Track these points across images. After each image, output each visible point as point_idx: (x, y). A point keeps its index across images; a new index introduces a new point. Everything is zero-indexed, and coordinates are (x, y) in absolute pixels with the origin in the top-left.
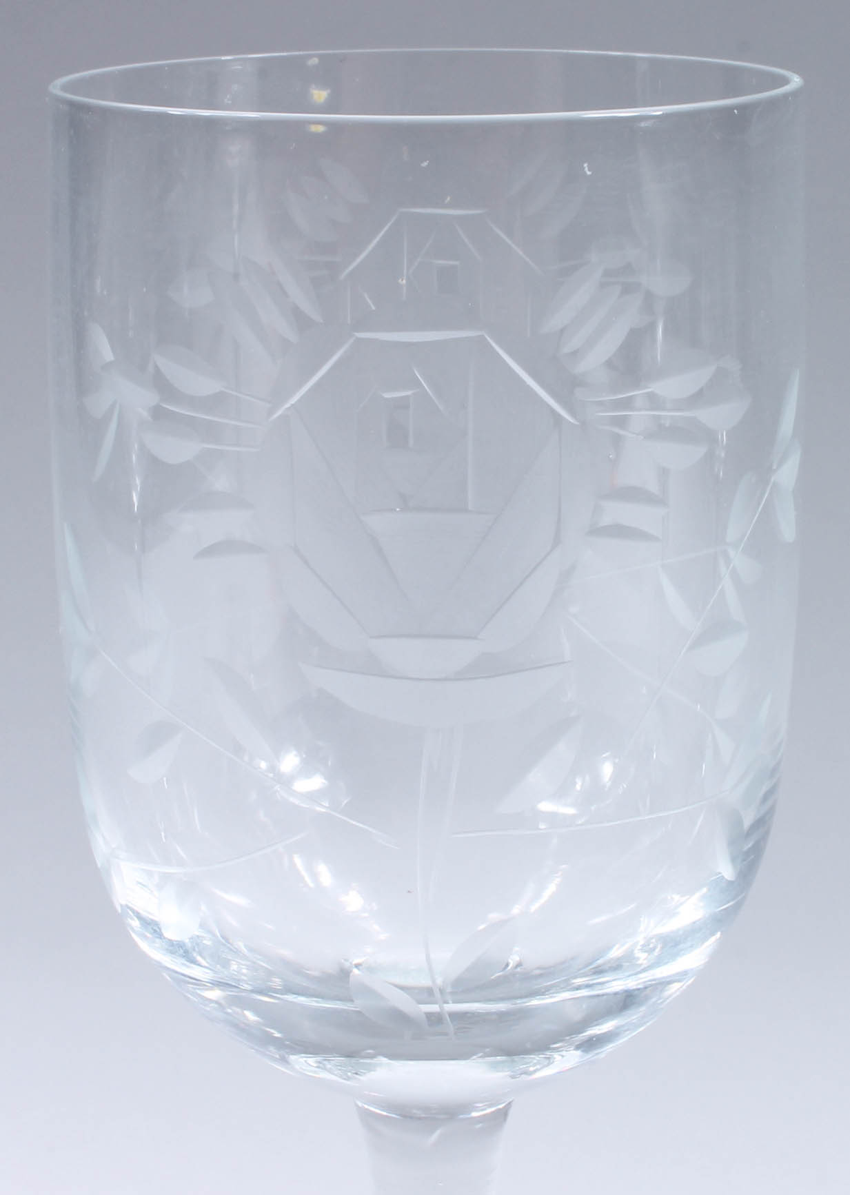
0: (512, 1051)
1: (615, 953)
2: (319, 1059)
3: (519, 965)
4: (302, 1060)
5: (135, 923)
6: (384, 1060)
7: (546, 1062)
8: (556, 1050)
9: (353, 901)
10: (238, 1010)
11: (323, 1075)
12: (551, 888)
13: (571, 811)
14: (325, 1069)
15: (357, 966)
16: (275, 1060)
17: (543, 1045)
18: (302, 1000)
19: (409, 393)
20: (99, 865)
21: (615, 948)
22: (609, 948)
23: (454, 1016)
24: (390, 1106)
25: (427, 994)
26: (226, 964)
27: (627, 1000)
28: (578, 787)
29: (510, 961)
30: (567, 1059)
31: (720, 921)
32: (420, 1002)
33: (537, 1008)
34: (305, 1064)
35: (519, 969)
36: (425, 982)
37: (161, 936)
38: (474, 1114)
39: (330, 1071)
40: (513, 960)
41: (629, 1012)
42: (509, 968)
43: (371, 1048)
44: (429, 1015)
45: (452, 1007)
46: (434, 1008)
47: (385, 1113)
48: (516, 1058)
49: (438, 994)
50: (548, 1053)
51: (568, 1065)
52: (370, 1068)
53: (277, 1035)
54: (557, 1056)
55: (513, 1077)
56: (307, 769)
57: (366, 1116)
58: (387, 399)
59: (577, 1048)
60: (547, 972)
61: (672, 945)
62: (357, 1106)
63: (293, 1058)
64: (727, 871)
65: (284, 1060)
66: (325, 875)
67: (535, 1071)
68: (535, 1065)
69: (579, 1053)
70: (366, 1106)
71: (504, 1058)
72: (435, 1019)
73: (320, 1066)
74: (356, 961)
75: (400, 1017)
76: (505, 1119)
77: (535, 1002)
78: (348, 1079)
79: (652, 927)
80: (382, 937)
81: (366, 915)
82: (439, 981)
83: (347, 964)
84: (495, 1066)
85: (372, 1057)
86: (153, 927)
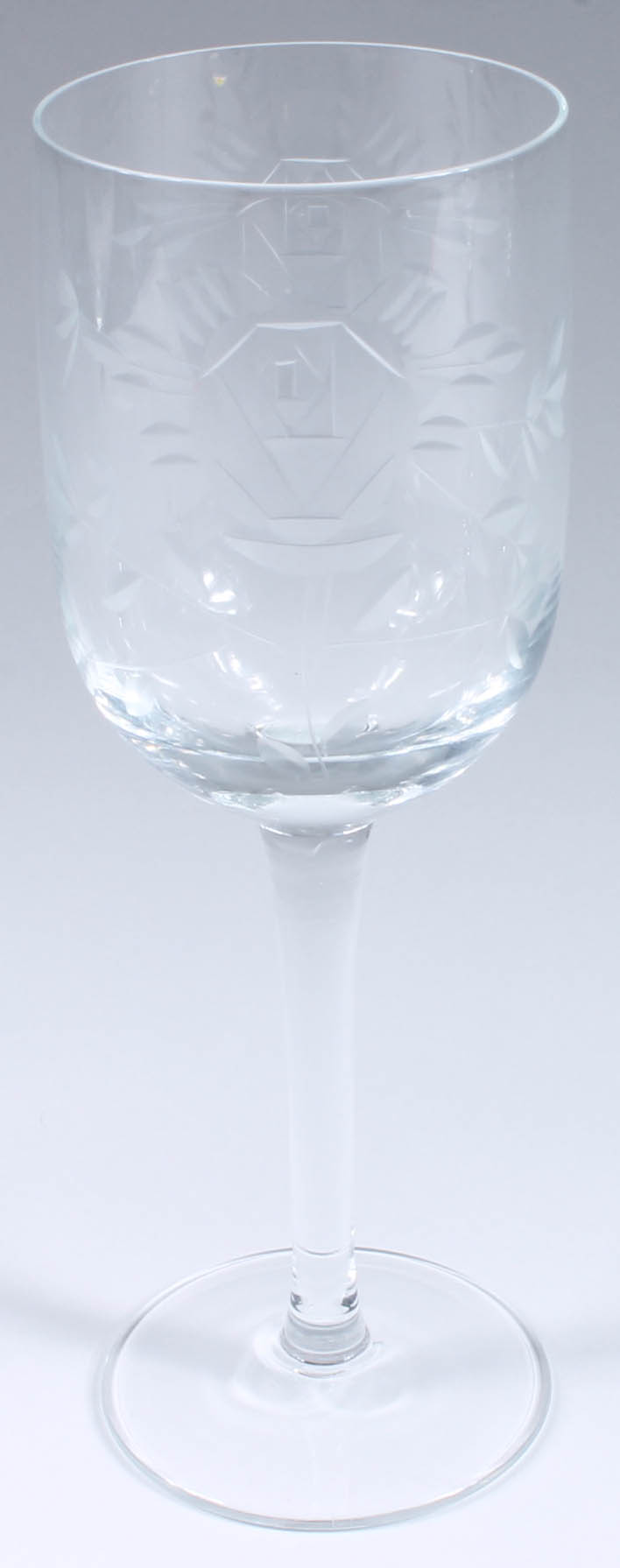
0: (373, 787)
1: (446, 717)
2: (232, 794)
3: (376, 727)
4: (221, 795)
5: (105, 701)
6: (281, 795)
7: (397, 794)
8: (404, 785)
9: (257, 684)
10: (174, 761)
11: (236, 805)
12: (399, 671)
13: (413, 614)
14: (236, 801)
15: (260, 730)
16: (200, 794)
17: (394, 783)
18: (219, 754)
19: (293, 362)
20: (77, 661)
21: (446, 714)
22: (440, 715)
23: (330, 765)
24: (282, 827)
25: (310, 750)
26: (163, 728)
27: (452, 751)
28: (417, 599)
29: (370, 724)
30: (412, 791)
31: (517, 693)
32: (306, 756)
33: (389, 757)
34: (224, 798)
35: (376, 731)
36: (307, 741)
37: (125, 712)
38: (345, 833)
39: (241, 803)
40: (372, 724)
41: (453, 759)
42: (369, 730)
43: (270, 787)
44: (311, 764)
45: (326, 759)
46: (315, 760)
47: (281, 833)
48: (375, 792)
49: (317, 751)
50: (398, 789)
51: (414, 795)
52: (269, 801)
53: (202, 777)
54: (404, 790)
55: (373, 805)
56: (220, 586)
57: (268, 836)
58: (279, 367)
59: (419, 783)
60: (396, 732)
61: (484, 711)
62: (261, 828)
63: (214, 793)
64: (517, 662)
65: (206, 795)
66: (236, 665)
67: (390, 801)
68: (390, 796)
69: (420, 787)
70: (267, 828)
71: (367, 792)
72: (316, 767)
73: (234, 800)
74: (258, 727)
75: (291, 766)
76: (367, 836)
77: (390, 753)
78: (254, 808)
79: (471, 697)
80: (277, 708)
81: (265, 692)
82: (318, 740)
83: (252, 729)
84: (360, 798)
85: (271, 793)
86: (118, 704)
